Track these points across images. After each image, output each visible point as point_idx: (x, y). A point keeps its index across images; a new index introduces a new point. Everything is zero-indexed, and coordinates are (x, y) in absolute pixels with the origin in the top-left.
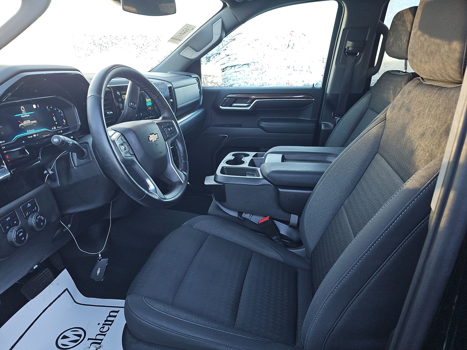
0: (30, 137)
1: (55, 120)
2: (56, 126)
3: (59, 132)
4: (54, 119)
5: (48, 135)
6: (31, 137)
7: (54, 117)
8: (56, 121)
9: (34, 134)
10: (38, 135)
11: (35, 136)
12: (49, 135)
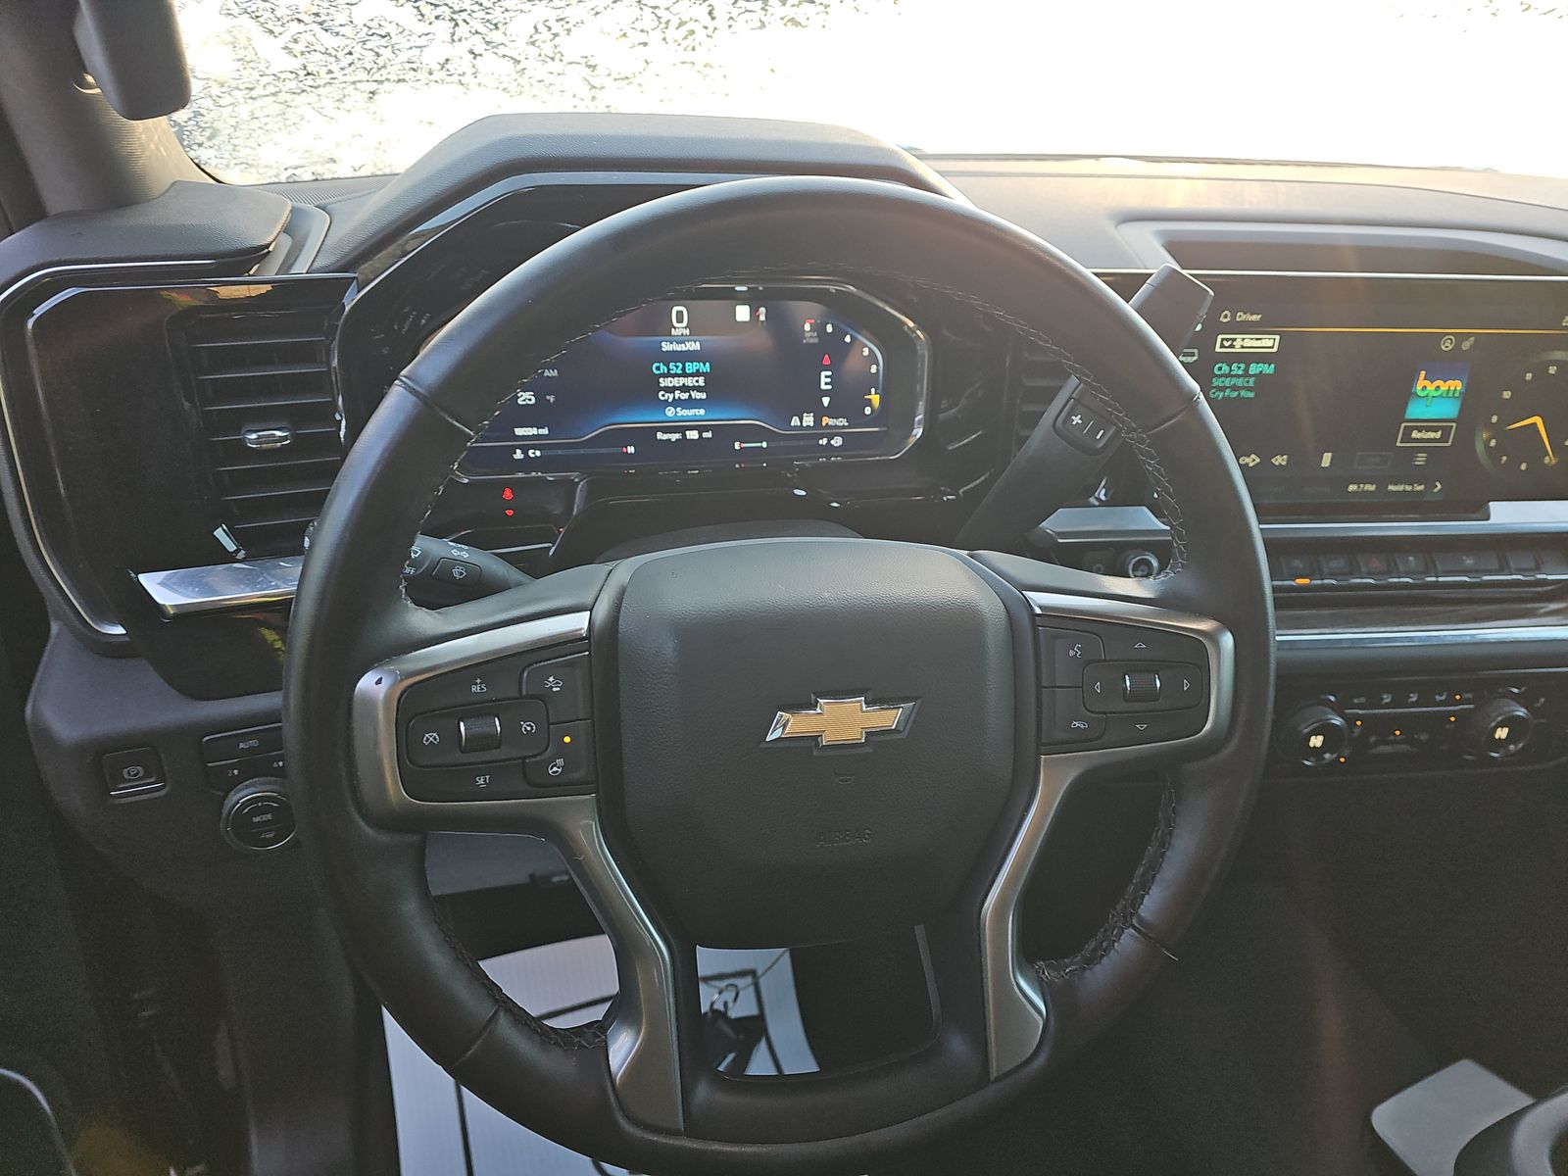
0: (665, 437)
1: (823, 387)
2: (819, 412)
3: (824, 442)
4: (823, 380)
5: (759, 445)
6: (675, 437)
7: (823, 374)
8: (826, 393)
9: (691, 428)
10: (707, 435)
11: (693, 435)
12: (764, 445)
